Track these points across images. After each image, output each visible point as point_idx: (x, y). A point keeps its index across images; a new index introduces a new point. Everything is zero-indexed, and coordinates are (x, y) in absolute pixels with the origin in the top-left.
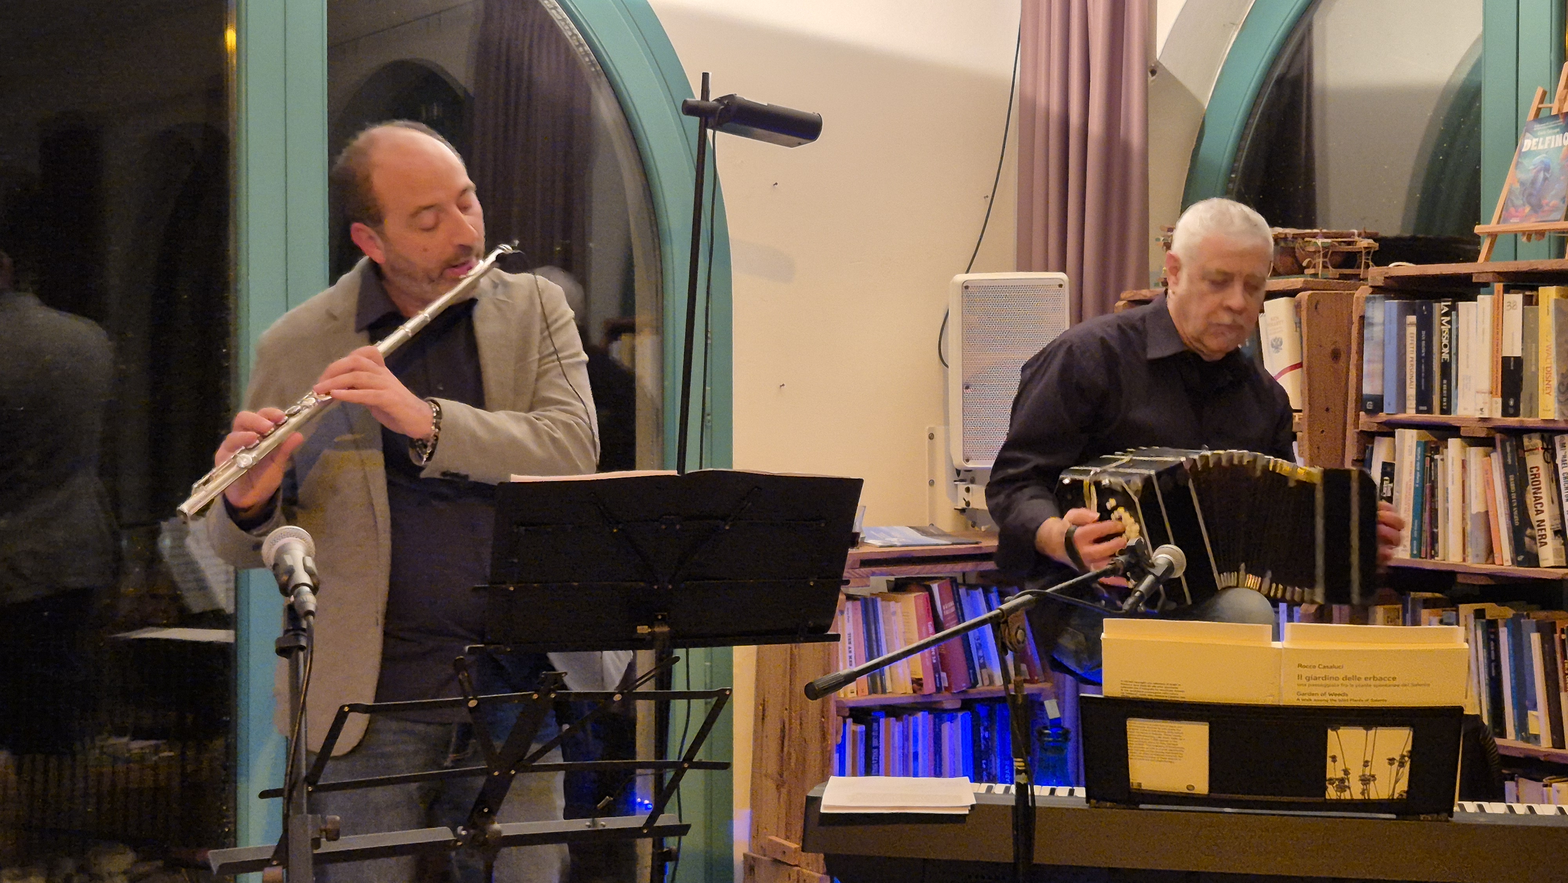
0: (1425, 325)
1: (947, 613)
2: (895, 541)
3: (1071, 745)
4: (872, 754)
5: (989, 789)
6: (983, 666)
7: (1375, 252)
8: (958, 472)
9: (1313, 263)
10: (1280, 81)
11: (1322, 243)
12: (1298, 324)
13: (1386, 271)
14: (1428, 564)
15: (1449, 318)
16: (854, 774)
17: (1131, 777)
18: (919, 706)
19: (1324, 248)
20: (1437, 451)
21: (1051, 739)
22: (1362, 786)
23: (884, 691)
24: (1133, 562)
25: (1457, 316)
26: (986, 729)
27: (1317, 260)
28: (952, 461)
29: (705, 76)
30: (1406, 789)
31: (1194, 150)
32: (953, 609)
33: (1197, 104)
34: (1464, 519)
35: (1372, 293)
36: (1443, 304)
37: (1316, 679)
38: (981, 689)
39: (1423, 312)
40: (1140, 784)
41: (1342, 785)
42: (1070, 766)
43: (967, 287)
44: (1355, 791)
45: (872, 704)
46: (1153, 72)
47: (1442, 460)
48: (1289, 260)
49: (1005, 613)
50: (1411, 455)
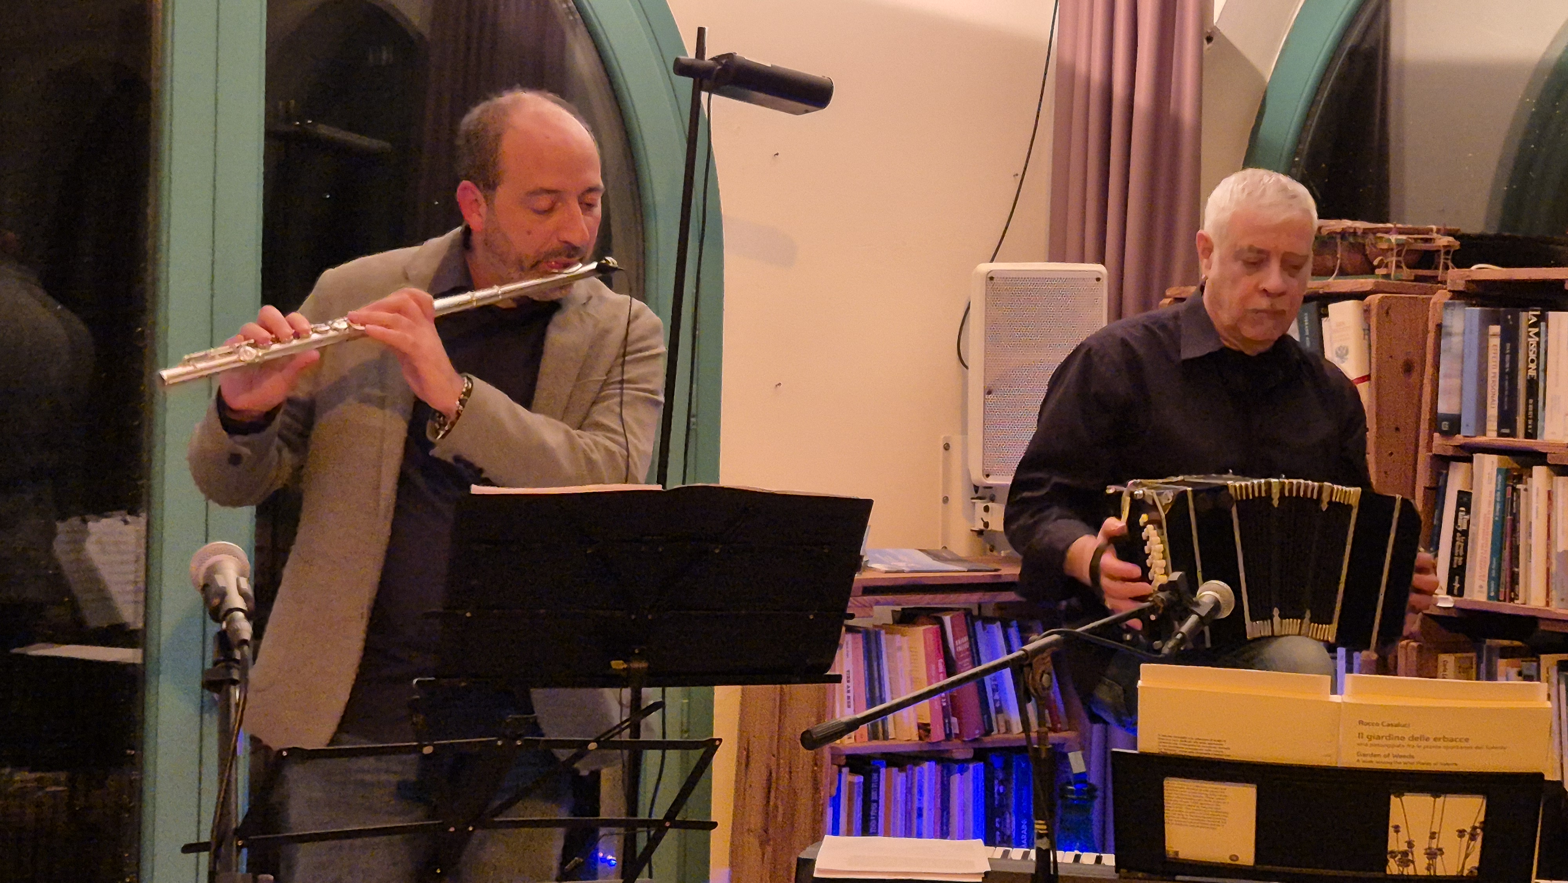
0: (1510, 337)
1: (960, 649)
2: (902, 566)
3: (1097, 804)
4: (870, 810)
5: (1006, 853)
6: (999, 711)
7: (1455, 251)
8: (976, 489)
9: (1385, 261)
10: (1353, 53)
11: (1396, 240)
12: (1367, 330)
13: (1468, 273)
14: (1506, 608)
15: (1537, 330)
16: (849, 833)
17: (1166, 845)
18: (925, 755)
19: (1398, 245)
20: (1519, 479)
21: (1074, 797)
22: (1427, 861)
23: (886, 738)
24: (1174, 599)
25: (1547, 326)
26: (1001, 783)
27: (1389, 260)
28: (969, 475)
29: (701, 32)
30: (1477, 865)
31: (1253, 128)
32: (967, 646)
33: (1260, 77)
34: (1548, 558)
35: (1451, 299)
36: (1531, 313)
37: (1379, 738)
38: (995, 737)
39: (1508, 320)
40: (1177, 853)
41: (1405, 858)
42: (1096, 830)
43: (992, 278)
44: (1420, 866)
45: (874, 751)
46: (1209, 39)
47: (1526, 490)
48: (1358, 258)
49: (1029, 654)
50: (1490, 483)
